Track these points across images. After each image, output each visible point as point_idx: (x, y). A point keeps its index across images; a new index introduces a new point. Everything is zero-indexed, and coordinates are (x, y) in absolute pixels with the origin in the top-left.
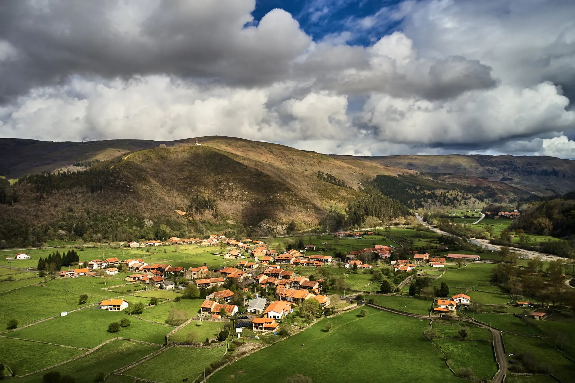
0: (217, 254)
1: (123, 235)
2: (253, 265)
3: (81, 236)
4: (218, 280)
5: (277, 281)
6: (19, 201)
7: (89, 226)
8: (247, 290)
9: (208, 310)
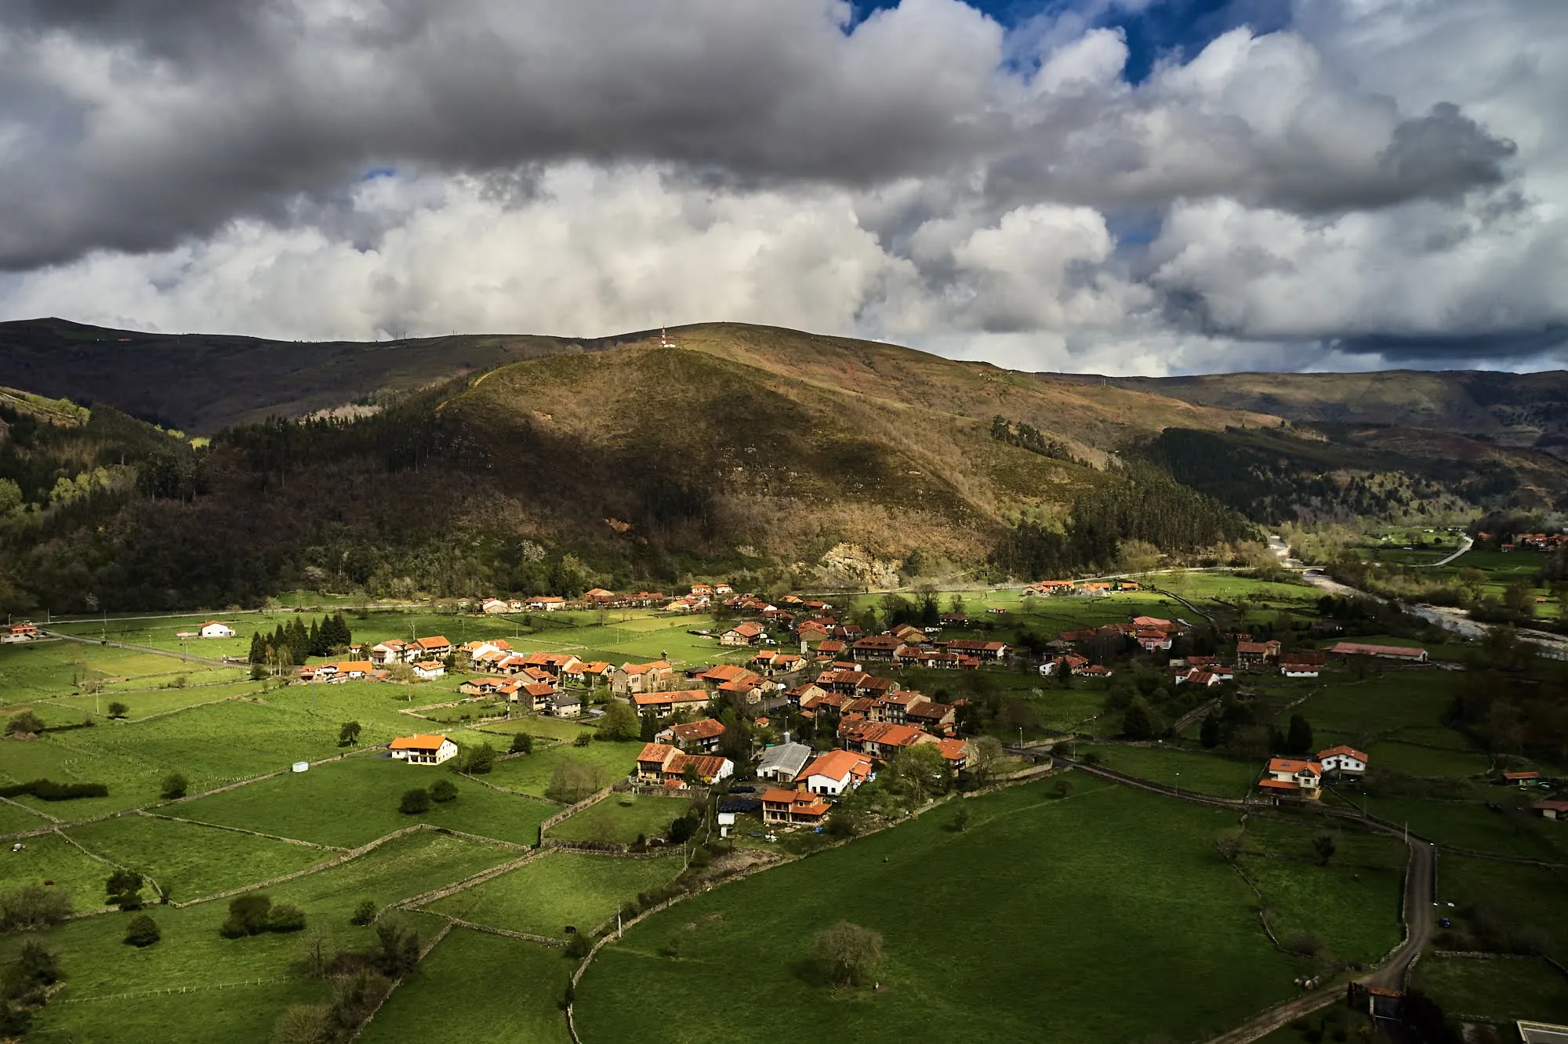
0: (705, 632)
1: (468, 581)
2: (791, 662)
3: (362, 583)
4: (690, 696)
5: (846, 704)
6: (211, 493)
7: (382, 557)
8: (764, 723)
9: (653, 767)
